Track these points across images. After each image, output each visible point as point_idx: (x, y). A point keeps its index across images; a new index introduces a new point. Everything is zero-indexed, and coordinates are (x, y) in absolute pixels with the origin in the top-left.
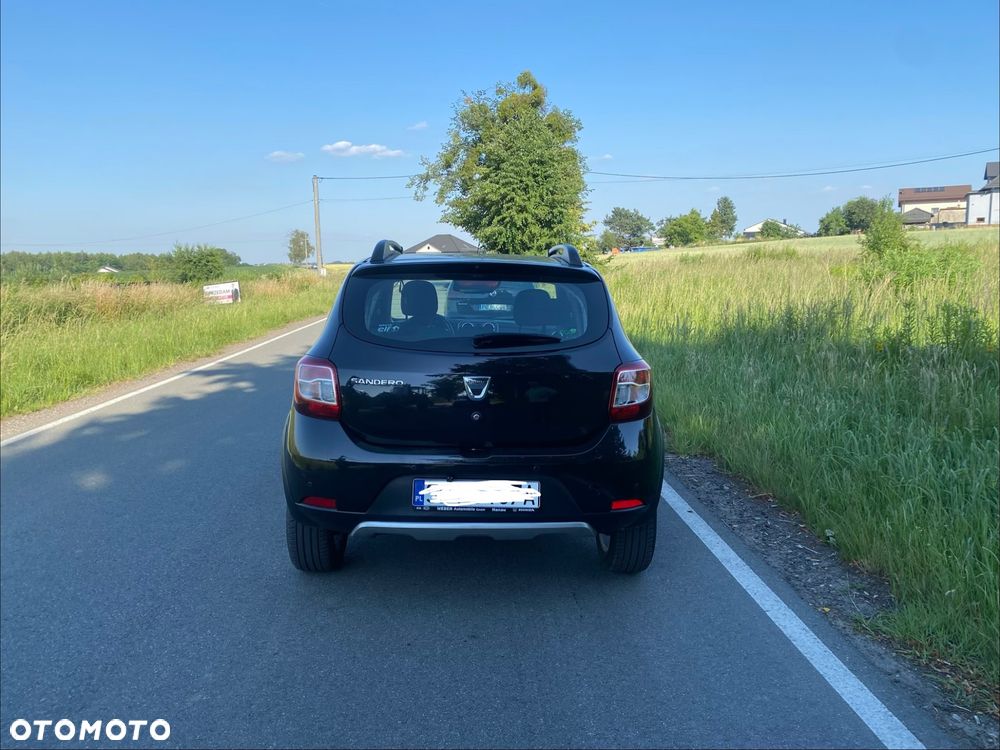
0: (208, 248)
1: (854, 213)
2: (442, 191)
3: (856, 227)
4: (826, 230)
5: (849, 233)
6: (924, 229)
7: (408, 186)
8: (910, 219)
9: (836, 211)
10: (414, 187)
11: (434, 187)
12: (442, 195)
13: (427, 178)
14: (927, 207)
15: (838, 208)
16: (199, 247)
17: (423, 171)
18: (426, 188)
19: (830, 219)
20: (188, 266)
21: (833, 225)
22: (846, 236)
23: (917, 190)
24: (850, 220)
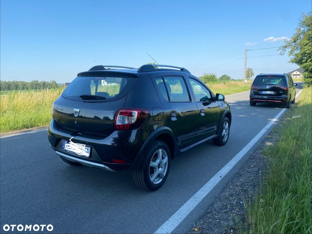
0: (213, 74)
2: (291, 51)
7: (278, 50)
10: (281, 50)
11: (288, 50)
12: (291, 53)
13: (286, 47)
16: (210, 74)
17: (284, 44)
18: (285, 50)
20: (207, 80)
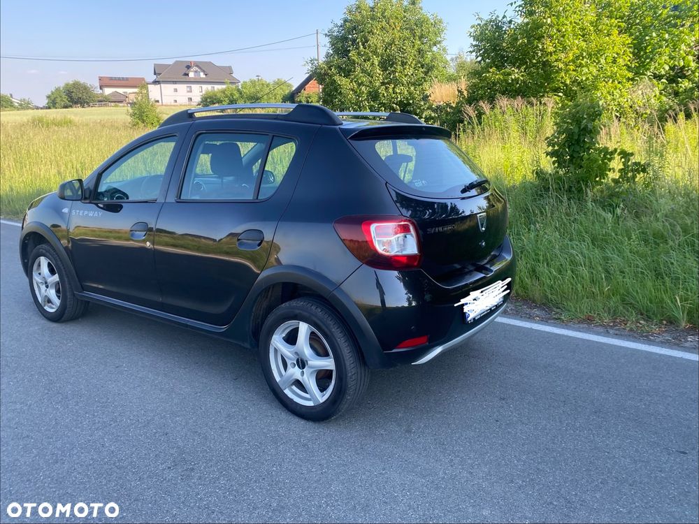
1: (72, 92)
3: (76, 103)
4: (52, 103)
5: (71, 107)
6: (124, 106)
8: (113, 99)
9: (57, 90)
14: (121, 90)
15: (60, 88)
19: (55, 96)
21: (58, 100)
22: (70, 109)
23: (111, 79)
24: (71, 97)
